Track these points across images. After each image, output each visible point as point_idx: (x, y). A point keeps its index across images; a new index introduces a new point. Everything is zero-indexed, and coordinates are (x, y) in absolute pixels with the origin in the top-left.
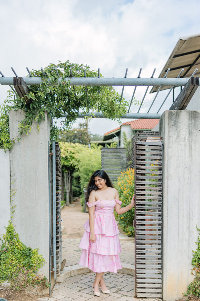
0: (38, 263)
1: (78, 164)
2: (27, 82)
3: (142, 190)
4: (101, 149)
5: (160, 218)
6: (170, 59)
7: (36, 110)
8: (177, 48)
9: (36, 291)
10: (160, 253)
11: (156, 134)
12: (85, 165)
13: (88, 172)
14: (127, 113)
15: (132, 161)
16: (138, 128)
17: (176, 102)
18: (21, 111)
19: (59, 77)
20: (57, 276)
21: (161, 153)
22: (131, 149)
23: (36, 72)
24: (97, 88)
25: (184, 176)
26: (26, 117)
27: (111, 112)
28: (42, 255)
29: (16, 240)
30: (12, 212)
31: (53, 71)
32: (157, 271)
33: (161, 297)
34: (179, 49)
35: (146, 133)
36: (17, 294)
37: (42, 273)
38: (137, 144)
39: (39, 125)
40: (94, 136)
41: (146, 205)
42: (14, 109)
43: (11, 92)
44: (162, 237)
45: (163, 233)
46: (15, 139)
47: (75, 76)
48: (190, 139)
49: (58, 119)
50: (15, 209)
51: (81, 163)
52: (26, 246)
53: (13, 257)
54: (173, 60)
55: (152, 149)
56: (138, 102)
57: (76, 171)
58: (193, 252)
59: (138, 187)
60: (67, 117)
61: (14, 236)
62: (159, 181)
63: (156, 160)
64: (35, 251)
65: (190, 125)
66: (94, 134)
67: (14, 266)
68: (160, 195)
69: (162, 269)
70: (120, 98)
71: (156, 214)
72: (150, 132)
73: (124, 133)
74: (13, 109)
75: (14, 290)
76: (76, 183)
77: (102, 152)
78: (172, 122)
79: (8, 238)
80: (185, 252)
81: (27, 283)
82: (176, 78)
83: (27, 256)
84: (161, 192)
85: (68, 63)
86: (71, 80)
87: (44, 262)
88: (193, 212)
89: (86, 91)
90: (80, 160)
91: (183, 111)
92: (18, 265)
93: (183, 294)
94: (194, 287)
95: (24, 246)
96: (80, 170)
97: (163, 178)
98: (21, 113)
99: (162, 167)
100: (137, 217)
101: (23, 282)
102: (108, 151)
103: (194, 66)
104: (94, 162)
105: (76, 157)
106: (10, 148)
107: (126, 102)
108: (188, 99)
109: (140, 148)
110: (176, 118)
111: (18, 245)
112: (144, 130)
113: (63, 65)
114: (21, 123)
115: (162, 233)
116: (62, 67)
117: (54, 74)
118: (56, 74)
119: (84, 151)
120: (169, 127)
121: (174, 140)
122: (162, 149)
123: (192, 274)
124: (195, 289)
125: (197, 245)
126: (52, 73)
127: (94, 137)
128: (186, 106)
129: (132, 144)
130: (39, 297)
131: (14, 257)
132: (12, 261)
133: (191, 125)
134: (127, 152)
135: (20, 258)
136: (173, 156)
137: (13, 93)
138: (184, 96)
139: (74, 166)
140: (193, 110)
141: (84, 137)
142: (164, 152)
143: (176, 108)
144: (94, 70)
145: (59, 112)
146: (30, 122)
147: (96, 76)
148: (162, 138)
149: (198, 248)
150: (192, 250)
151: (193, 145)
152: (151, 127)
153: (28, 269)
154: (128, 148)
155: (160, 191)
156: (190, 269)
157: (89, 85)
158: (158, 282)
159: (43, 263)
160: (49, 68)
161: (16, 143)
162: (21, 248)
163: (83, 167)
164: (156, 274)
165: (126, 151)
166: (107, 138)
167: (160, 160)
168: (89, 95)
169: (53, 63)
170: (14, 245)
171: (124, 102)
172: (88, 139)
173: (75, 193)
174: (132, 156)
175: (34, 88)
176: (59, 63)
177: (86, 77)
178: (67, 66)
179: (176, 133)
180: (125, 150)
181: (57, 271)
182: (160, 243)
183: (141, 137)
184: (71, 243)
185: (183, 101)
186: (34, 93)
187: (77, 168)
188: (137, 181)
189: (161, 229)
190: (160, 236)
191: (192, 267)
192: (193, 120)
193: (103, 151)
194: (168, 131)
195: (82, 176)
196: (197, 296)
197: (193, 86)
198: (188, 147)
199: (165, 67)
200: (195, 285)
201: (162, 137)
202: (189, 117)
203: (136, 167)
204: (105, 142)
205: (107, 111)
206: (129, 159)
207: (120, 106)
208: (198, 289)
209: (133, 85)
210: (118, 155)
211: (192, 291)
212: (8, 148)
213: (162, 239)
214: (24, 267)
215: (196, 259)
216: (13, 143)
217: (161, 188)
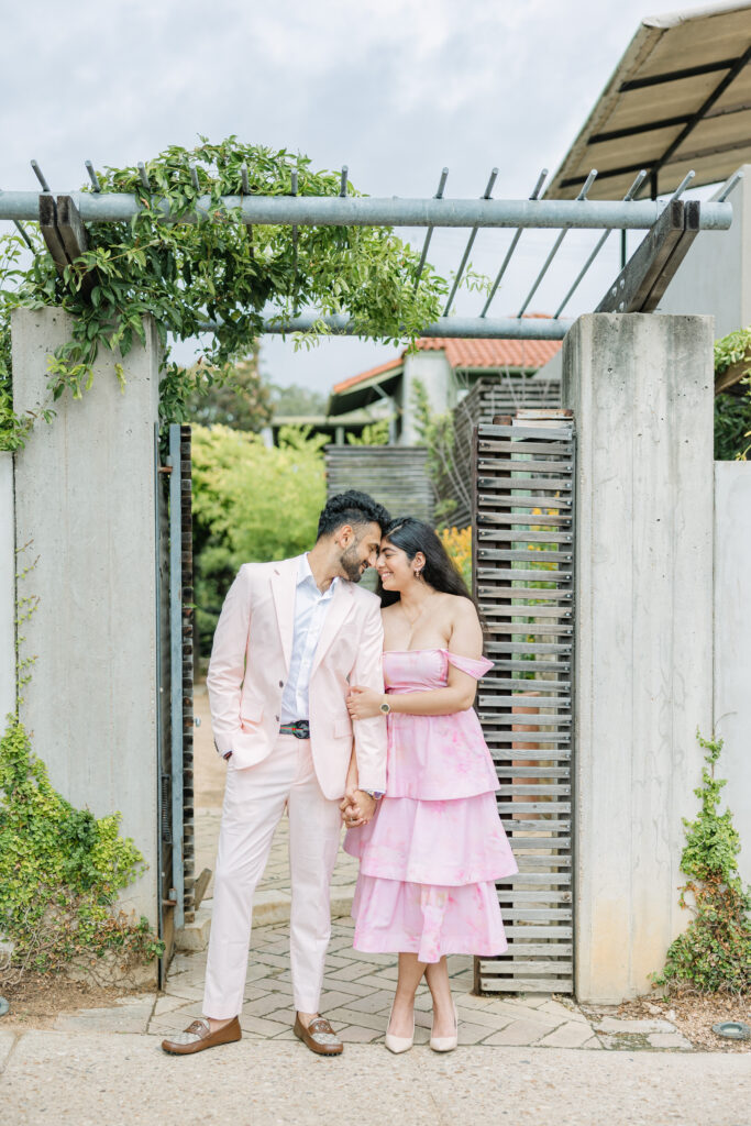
0: (119, 869)
1: (224, 515)
2: (82, 211)
3: (499, 601)
4: (322, 449)
5: (565, 704)
6: (605, 99)
7: (113, 311)
8: (634, 56)
9: (107, 971)
10: (565, 830)
11: (550, 392)
12: (257, 516)
14: (440, 319)
15: (458, 498)
16: (479, 361)
17: (622, 282)
18: (56, 312)
19: (200, 194)
20: (186, 917)
21: (566, 468)
22: (450, 450)
23: (117, 175)
24: (337, 232)
25: (651, 550)
26: (75, 335)
27: (381, 314)
28: (130, 840)
29: (35, 787)
30: (22, 681)
31: (177, 173)
32: (558, 897)
33: (570, 991)
34: (642, 59)
35: (511, 389)
36: (38, 981)
37: (132, 905)
38: (480, 433)
39: (124, 363)
40: (283, 392)
41: (513, 656)
42: (31, 306)
43: (14, 242)
44: (573, 773)
45: (577, 757)
46: (34, 412)
47: (258, 192)
48: (673, 416)
49: (187, 339)
50: (31, 671)
51: (235, 511)
52: (74, 806)
53: (25, 847)
54: (618, 100)
55: (534, 454)
56: (480, 279)
57: (212, 546)
58: (686, 825)
59: (486, 591)
60: (220, 334)
61: (30, 768)
62: (560, 569)
63: (553, 492)
64: (104, 825)
65: (672, 368)
66: (285, 385)
67: (29, 881)
68: (564, 621)
69: (571, 887)
70: (417, 264)
71: (551, 687)
72: (527, 385)
73: (418, 385)
74: (25, 304)
75: (29, 967)
76: (210, 599)
77: (328, 465)
78: (609, 355)
79: (5, 778)
80: (655, 823)
81: (75, 945)
82: (622, 199)
83: (76, 840)
84: (569, 609)
85: (233, 143)
86: (243, 206)
87: (141, 865)
88: (683, 681)
89: (294, 241)
90: (233, 498)
91: (645, 315)
92: (42, 876)
93: (648, 977)
94: (691, 951)
95: (65, 805)
96: (231, 541)
97: (574, 558)
98: (54, 320)
99: (570, 517)
100: (483, 700)
101: (60, 940)
102: (356, 459)
103: (701, 124)
104: (294, 506)
105: (214, 487)
106: (14, 447)
107: (439, 280)
108: (664, 274)
109: (491, 450)
110: (621, 340)
111: (43, 803)
112: (505, 375)
113: (214, 152)
114: (55, 355)
115: (573, 756)
116: (210, 161)
117: (183, 184)
118: (191, 182)
119: (251, 458)
120: (597, 373)
121: (613, 420)
122: (568, 452)
123: (683, 905)
124: (693, 961)
125: (702, 799)
126: (173, 179)
127: (288, 398)
128: (657, 300)
129: (457, 430)
130: (121, 993)
131: (28, 847)
132: (18, 862)
133: (676, 368)
134: (435, 465)
135: (50, 851)
136: (609, 480)
137: (22, 245)
138: (647, 266)
139: (208, 521)
140: (683, 314)
141: (242, 399)
142: (579, 464)
143: (622, 304)
144: (325, 171)
145: (193, 315)
146: (88, 354)
147: (332, 190)
148: (570, 412)
149: (705, 809)
150: (683, 819)
151: (682, 439)
152: (531, 358)
153: (81, 890)
154: (437, 446)
155: (563, 603)
156: (675, 886)
157: (308, 222)
158: (561, 937)
159: (138, 868)
160: (163, 161)
161: (36, 430)
162: (54, 813)
163: (244, 527)
164: (552, 906)
165: (429, 461)
166: (343, 403)
167: (565, 493)
168: (302, 253)
169: (179, 146)
170: (30, 802)
171: (432, 278)
172: (260, 409)
174: (456, 479)
175: (105, 233)
176: (201, 145)
177: (299, 195)
178: (230, 158)
179: (623, 397)
180: (425, 456)
181: (186, 901)
182: (567, 793)
183: (493, 404)
185: (645, 281)
186: (109, 253)
187: (218, 532)
188: (481, 569)
189: (568, 742)
190: (566, 769)
191: (682, 881)
192: (682, 349)
193: (333, 461)
194: (593, 388)
196: (701, 985)
197: (680, 233)
198: (664, 447)
199: (586, 128)
200: (692, 942)
201: (570, 408)
202: (669, 337)
203: (478, 517)
204: (334, 420)
205: (369, 310)
206: (443, 490)
207: (415, 293)
208: (704, 957)
209: (465, 225)
210: (395, 478)
211: (683, 966)
212: (10, 448)
213: (570, 780)
214: (64, 883)
215: (697, 850)
216: (28, 429)
217: (567, 592)
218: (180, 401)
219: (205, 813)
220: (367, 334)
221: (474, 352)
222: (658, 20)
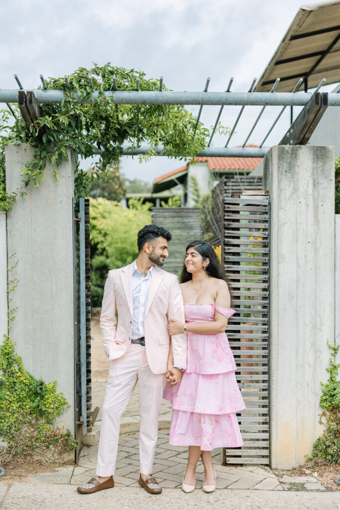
0: (56, 407)
1: (104, 240)
2: (38, 98)
3: (234, 281)
4: (150, 210)
5: (265, 329)
6: (283, 44)
7: (53, 145)
8: (296, 24)
9: (51, 455)
10: (265, 388)
11: (258, 182)
12: (119, 241)
13: (124, 256)
14: (206, 148)
15: (214, 232)
16: (223, 167)
17: (292, 131)
18: (26, 146)
19: (94, 90)
20: (88, 429)
21: (265, 218)
22: (210, 209)
23: (55, 82)
24: (158, 108)
25: (305, 256)
26: (35, 157)
27: (179, 146)
28: (62, 394)
29: (17, 369)
30: (10, 319)
31: (83, 80)
32: (262, 419)
33: (268, 463)
34: (299, 25)
35: (239, 180)
36: (19, 460)
37: (63, 424)
38: (225, 202)
39: (58, 169)
40: (131, 182)
41: (241, 306)
42: (14, 143)
43: (6, 113)
44: (269, 361)
45: (271, 354)
46: (16, 193)
47: (121, 89)
48: (316, 193)
49: (87, 158)
50: (15, 314)
51: (109, 238)
52: (35, 378)
53: (12, 397)
54: (289, 44)
55: (250, 211)
56: (225, 129)
57: (98, 255)
58: (322, 385)
60: (103, 156)
61: (15, 360)
62: (263, 266)
63: (259, 229)
64: (50, 387)
65: (315, 171)
67: (14, 413)
68: (264, 290)
69: (268, 415)
70: (195, 122)
71: (258, 321)
72: (246, 179)
73: (194, 179)
74: (11, 142)
75: (14, 453)
76: (97, 280)
77: (153, 216)
78: (285, 165)
79: (3, 365)
80: (308, 384)
81: (36, 443)
82: (291, 92)
83: (36, 394)
84: (267, 284)
85: (109, 66)
86: (114, 96)
87: (67, 405)
88: (320, 317)
89: (138, 112)
90: (108, 232)
91: (302, 146)
92: (20, 411)
93: (305, 457)
94: (325, 444)
95: (31, 377)
96: (107, 253)
97: (269, 260)
98: (25, 149)
99: (267, 241)
101: (29, 441)
102: (165, 214)
103: (328, 55)
105: (99, 227)
106: (7, 209)
107: (206, 130)
108: (311, 127)
109: (230, 209)
110: (291, 158)
111: (21, 376)
112: (236, 174)
113: (100, 71)
114: (26, 166)
115: (269, 353)
116: (98, 75)
117: (86, 86)
118: (90, 85)
119: (116, 213)
120: (280, 173)
121: (288, 195)
122: (267, 210)
123: (321, 423)
124: (326, 449)
125: (329, 373)
126: (81, 83)
127: (133, 185)
128: (308, 139)
129: (214, 200)
130: (57, 465)
131: (14, 397)
132: (9, 404)
133: (317, 171)
134: (203, 216)
135: (24, 399)
136: (286, 223)
137: (10, 114)
138: (303, 123)
140: (320, 146)
141: (112, 186)
142: (271, 216)
143: (292, 141)
144: (152, 79)
145: (90, 147)
146: (41, 166)
147: (155, 88)
148: (267, 192)
149: (331, 378)
150: (321, 382)
151: (320, 204)
152: (248, 166)
153: (38, 417)
154: (204, 207)
155: (264, 282)
156: (317, 414)
157: (144, 103)
158: (264, 438)
159: (65, 407)
160: (76, 75)
161: (17, 201)
162: (26, 381)
163: (113, 246)
164: (259, 423)
165: (200, 215)
166: (159, 187)
167: (265, 230)
168: (142, 118)
169: (84, 68)
170: (14, 376)
171: (202, 129)
172: (120, 190)
173: (96, 299)
174: (213, 223)
175: (49, 108)
176: (94, 67)
177: (140, 90)
178: (108, 73)
179: (292, 185)
180: (199, 212)
181: (88, 422)
182: (266, 370)
183: (231, 188)
184: (101, 385)
185: (302, 130)
186: (51, 118)
188: (226, 266)
189: (267, 346)
190: (266, 359)
191: (320, 411)
192: (319, 162)
193: (155, 215)
194: (278, 181)
195: (113, 263)
196: (330, 460)
197: (319, 108)
198: (311, 208)
199: (274, 57)
200: (325, 440)
201: (267, 190)
202: (314, 156)
203: (224, 241)
204: (155, 195)
205: (173, 144)
206: (207, 228)
207: (194, 136)
208: (331, 447)
209: (218, 104)
210: (184, 223)
211: (321, 451)
212: (5, 210)
213: (268, 364)
214: (31, 414)
215: (327, 397)
216: (13, 201)
217: (266, 276)
218: (84, 187)
219: (96, 381)
220: (172, 155)
221: (221, 163)
222: (308, 7)
